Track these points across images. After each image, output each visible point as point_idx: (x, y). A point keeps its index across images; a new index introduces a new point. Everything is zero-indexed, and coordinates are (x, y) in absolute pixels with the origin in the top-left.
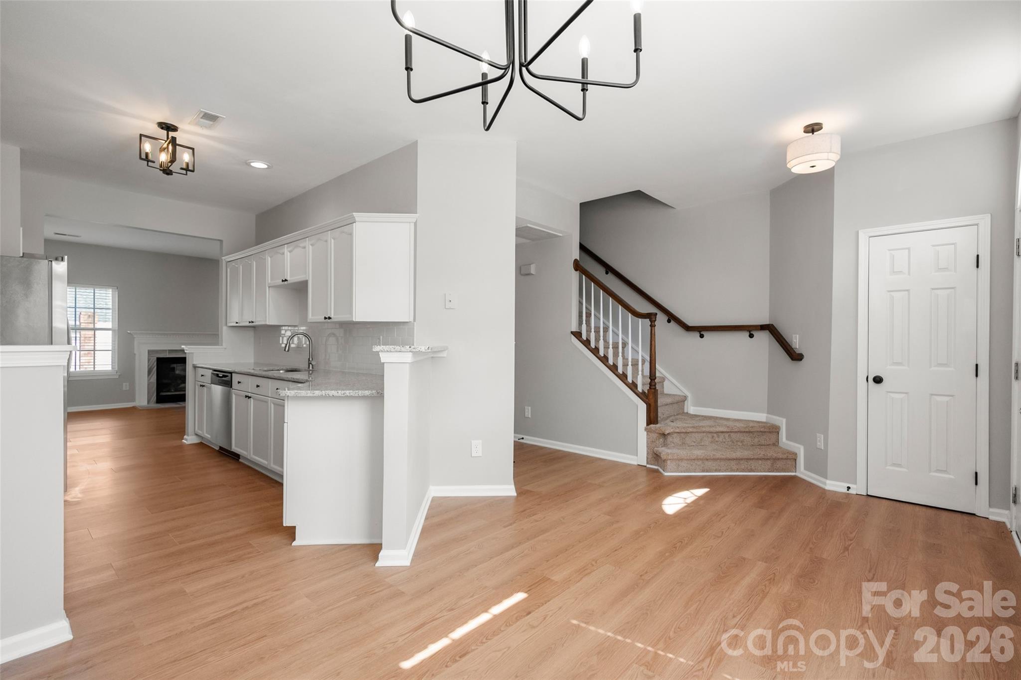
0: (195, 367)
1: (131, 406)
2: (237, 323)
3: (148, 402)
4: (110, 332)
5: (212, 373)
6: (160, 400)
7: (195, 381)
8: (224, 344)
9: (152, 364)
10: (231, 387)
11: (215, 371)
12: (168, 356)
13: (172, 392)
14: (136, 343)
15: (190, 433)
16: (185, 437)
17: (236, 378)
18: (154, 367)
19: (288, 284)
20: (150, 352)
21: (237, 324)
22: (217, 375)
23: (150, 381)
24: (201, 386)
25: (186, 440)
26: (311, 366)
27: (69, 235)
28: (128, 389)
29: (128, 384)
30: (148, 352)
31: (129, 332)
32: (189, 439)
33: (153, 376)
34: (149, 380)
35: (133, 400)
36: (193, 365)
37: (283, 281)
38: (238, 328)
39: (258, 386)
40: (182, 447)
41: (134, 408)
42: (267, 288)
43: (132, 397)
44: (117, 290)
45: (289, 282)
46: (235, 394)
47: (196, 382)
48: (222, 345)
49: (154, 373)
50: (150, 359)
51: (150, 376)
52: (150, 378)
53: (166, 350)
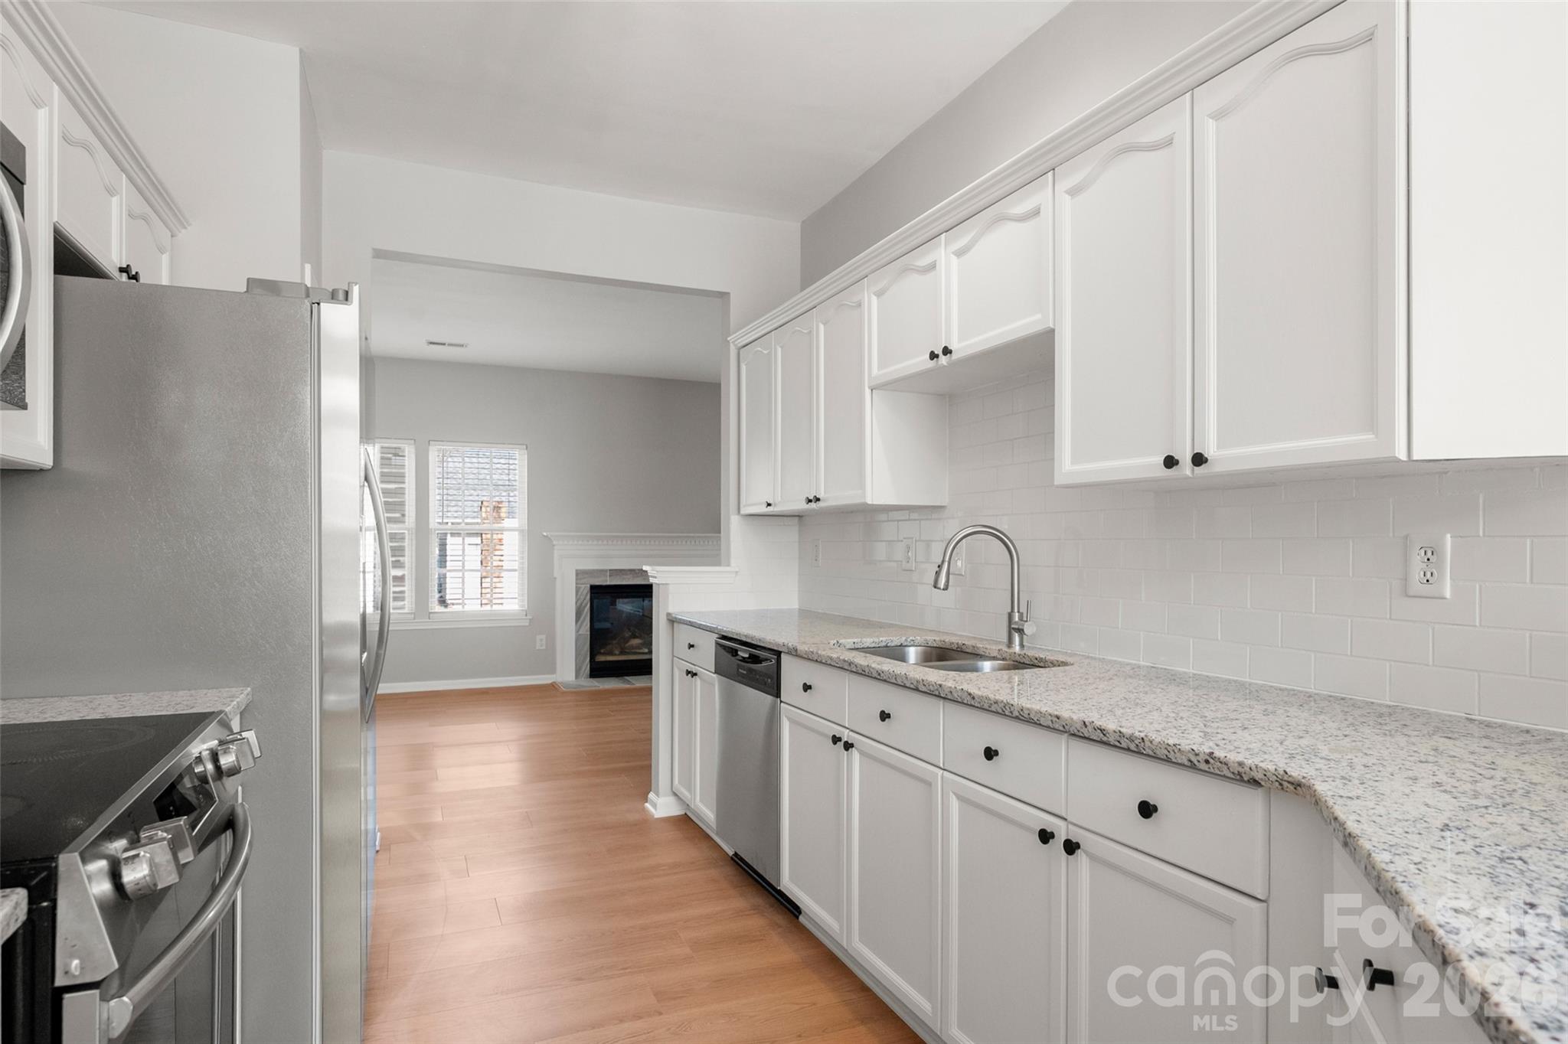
0: (672, 621)
1: (550, 682)
2: (769, 505)
3: (577, 677)
4: (517, 533)
5: (717, 643)
6: (598, 670)
7: (673, 656)
8: (733, 561)
9: (582, 598)
10: (778, 695)
11: (724, 638)
12: (608, 583)
13: (615, 655)
14: (556, 554)
15: (661, 790)
16: (651, 795)
17: (792, 673)
18: (586, 605)
19: (952, 364)
20: (580, 574)
21: (770, 509)
22: (734, 652)
23: (580, 633)
24: (688, 672)
25: (655, 806)
26: (1017, 638)
27: (450, 345)
28: (544, 647)
29: (543, 637)
30: (577, 574)
31: (545, 534)
32: (661, 806)
33: (585, 624)
34: (577, 631)
35: (553, 671)
36: (669, 614)
37: (933, 356)
38: (770, 518)
39: (884, 716)
40: (645, 824)
41: (553, 686)
42: (868, 391)
43: (548, 663)
44: (526, 451)
45: (955, 356)
46: (789, 719)
47: (675, 658)
48: (729, 565)
49: (586, 616)
50: (580, 588)
51: (580, 622)
52: (580, 627)
53: (606, 571)
